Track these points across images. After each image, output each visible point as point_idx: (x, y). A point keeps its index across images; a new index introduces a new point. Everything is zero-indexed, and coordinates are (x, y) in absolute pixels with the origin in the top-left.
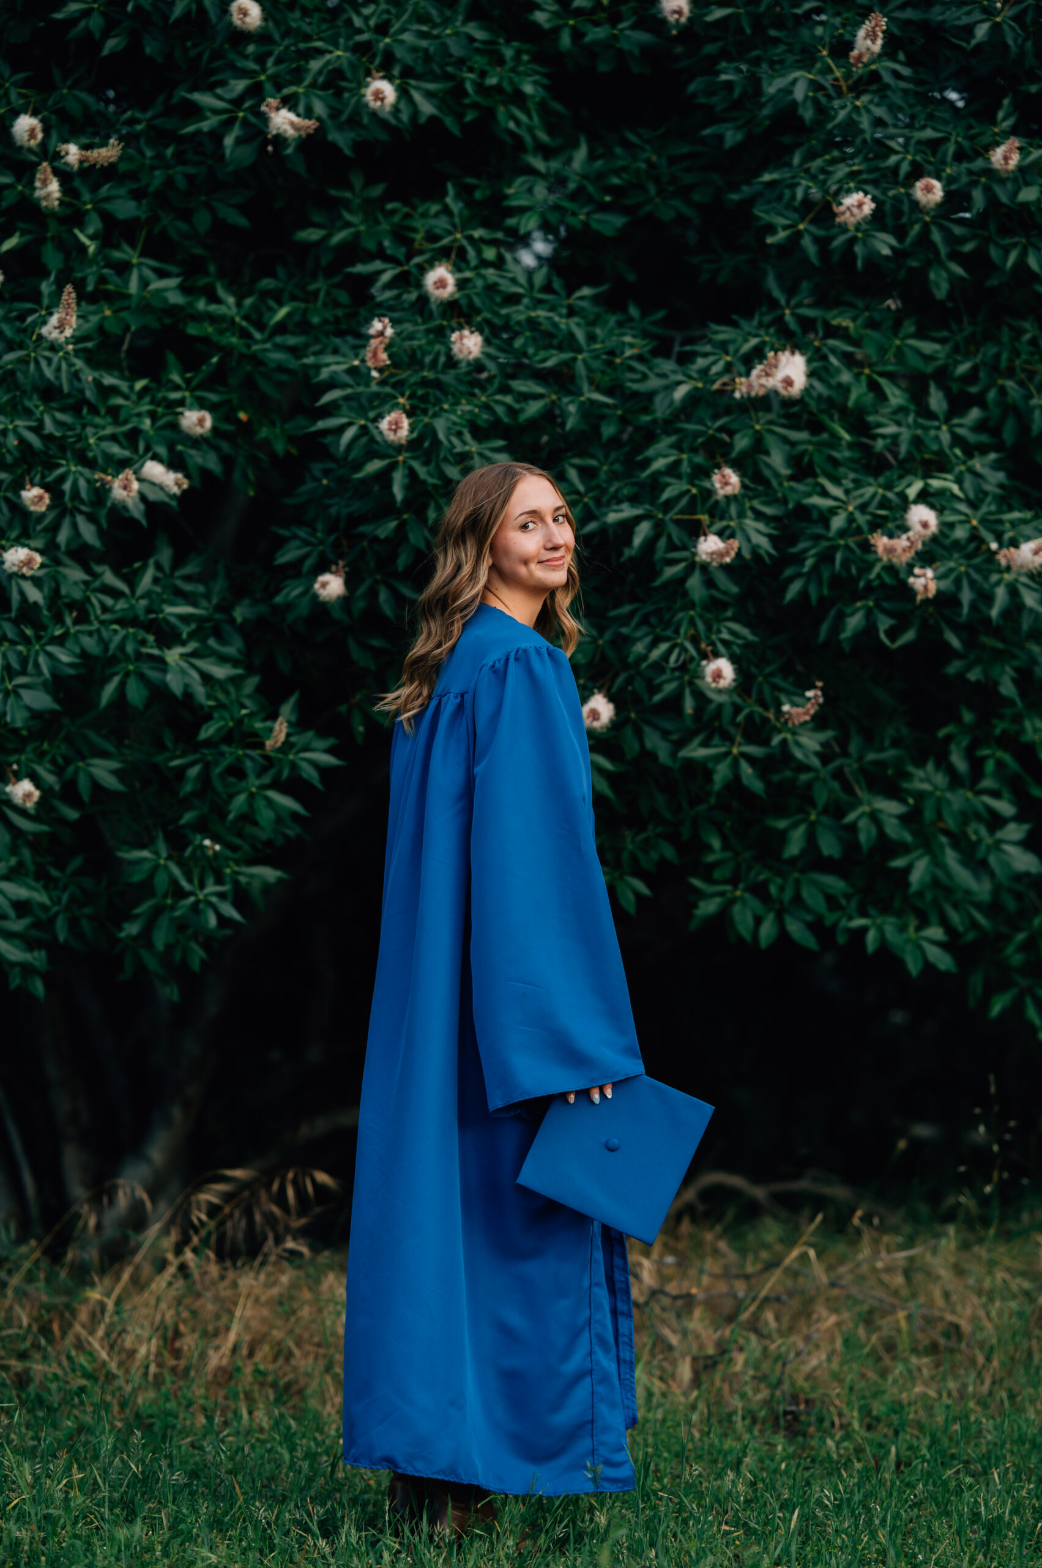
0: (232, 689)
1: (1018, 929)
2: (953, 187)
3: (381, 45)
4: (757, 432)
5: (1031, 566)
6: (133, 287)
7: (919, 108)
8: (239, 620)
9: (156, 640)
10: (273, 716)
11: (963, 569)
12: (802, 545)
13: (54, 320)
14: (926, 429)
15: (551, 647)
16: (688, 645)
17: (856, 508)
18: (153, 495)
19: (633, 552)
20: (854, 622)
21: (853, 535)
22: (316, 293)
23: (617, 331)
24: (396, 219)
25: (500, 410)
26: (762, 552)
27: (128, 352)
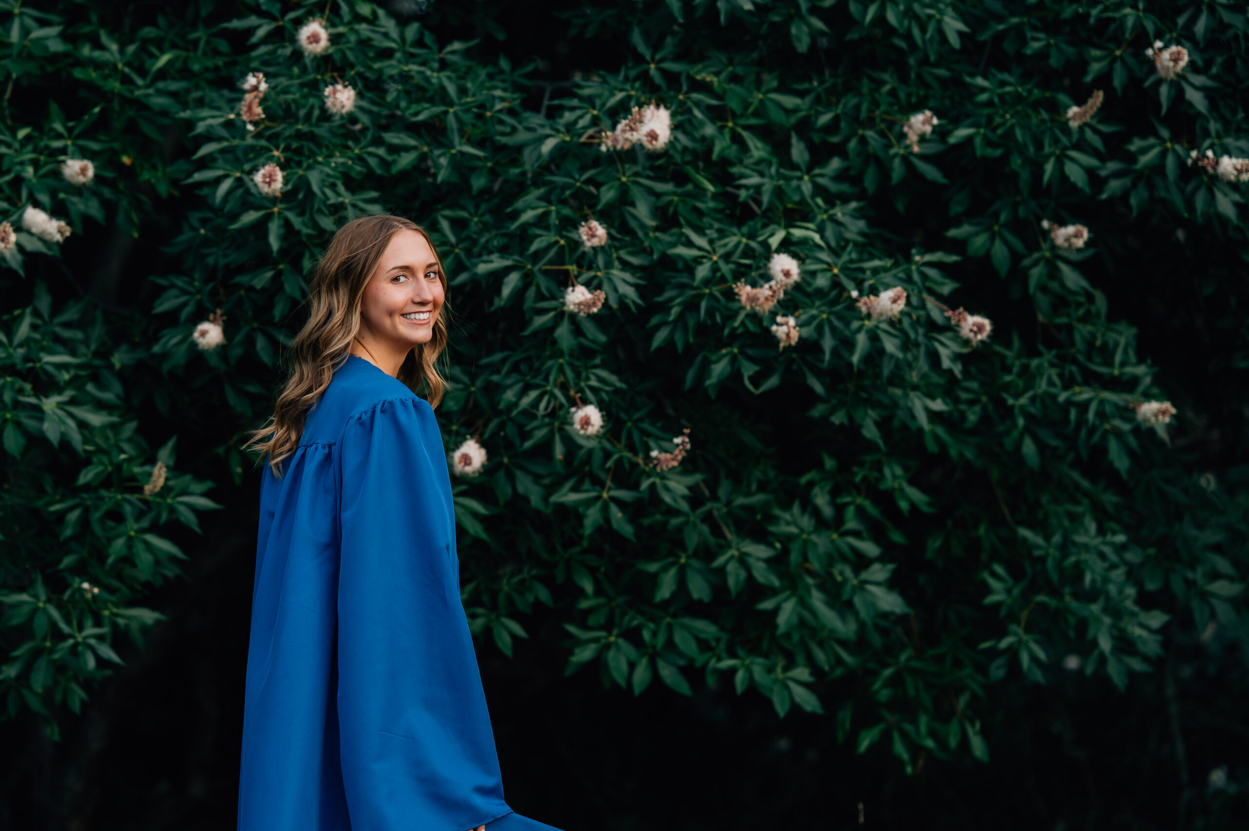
0: (110, 434)
1: (885, 665)
4: (623, 183)
5: (890, 314)
6: (15, 35)
8: (117, 365)
9: (33, 389)
10: (152, 461)
11: (825, 316)
12: (668, 294)
14: (788, 179)
15: (417, 399)
16: (557, 392)
17: (720, 257)
18: (32, 245)
19: (502, 303)
20: (720, 368)
21: (716, 284)
22: (196, 43)
23: (487, 84)
25: (373, 162)
26: (628, 301)
27: (10, 101)
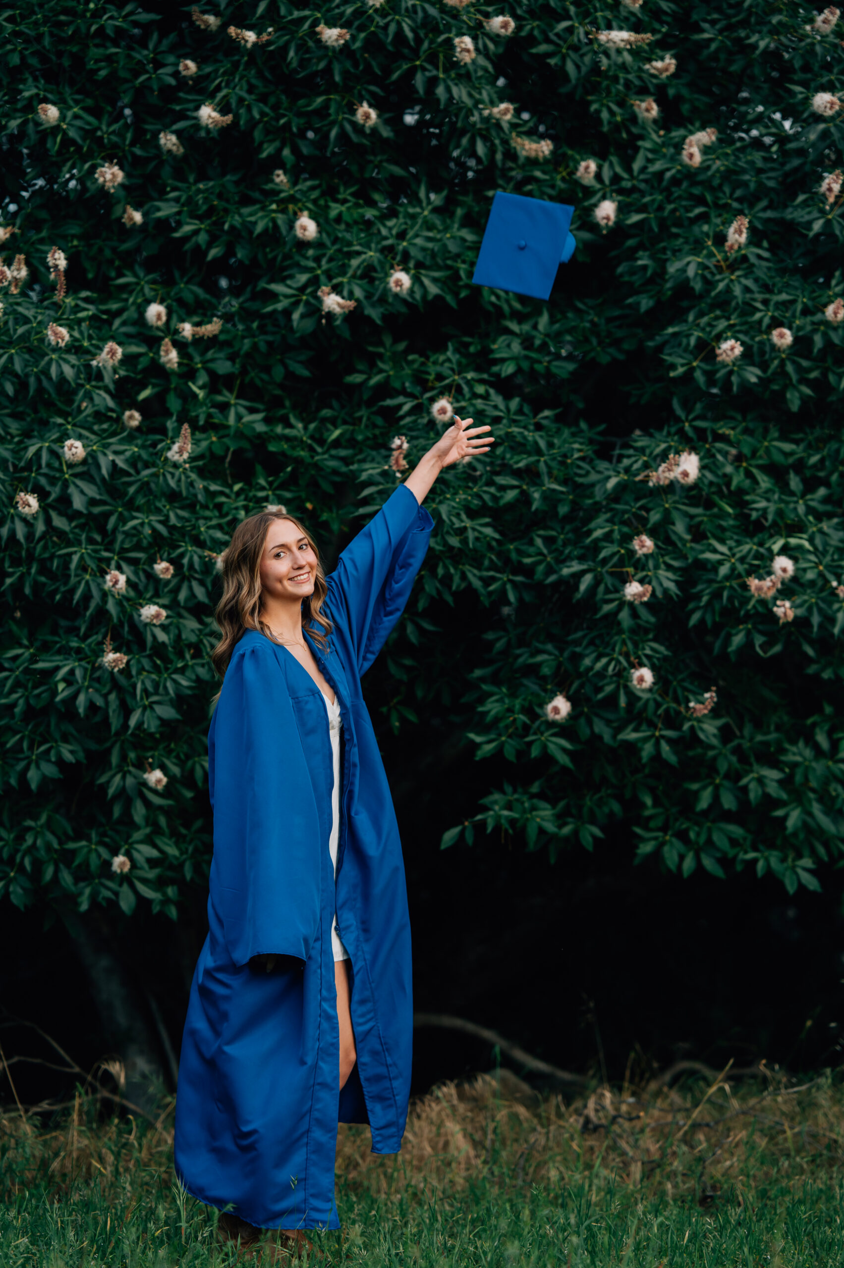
2: (801, 334)
3: (401, 248)
4: (666, 509)
6: (232, 420)
7: (777, 279)
11: (813, 600)
12: (700, 587)
13: (175, 447)
14: (787, 503)
16: (622, 659)
17: (737, 560)
19: (580, 595)
20: (738, 640)
21: (734, 579)
22: (360, 418)
23: (569, 440)
24: (416, 366)
25: (486, 497)
26: (671, 593)
27: (230, 463)
